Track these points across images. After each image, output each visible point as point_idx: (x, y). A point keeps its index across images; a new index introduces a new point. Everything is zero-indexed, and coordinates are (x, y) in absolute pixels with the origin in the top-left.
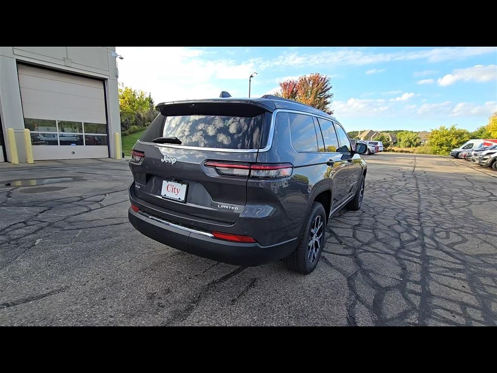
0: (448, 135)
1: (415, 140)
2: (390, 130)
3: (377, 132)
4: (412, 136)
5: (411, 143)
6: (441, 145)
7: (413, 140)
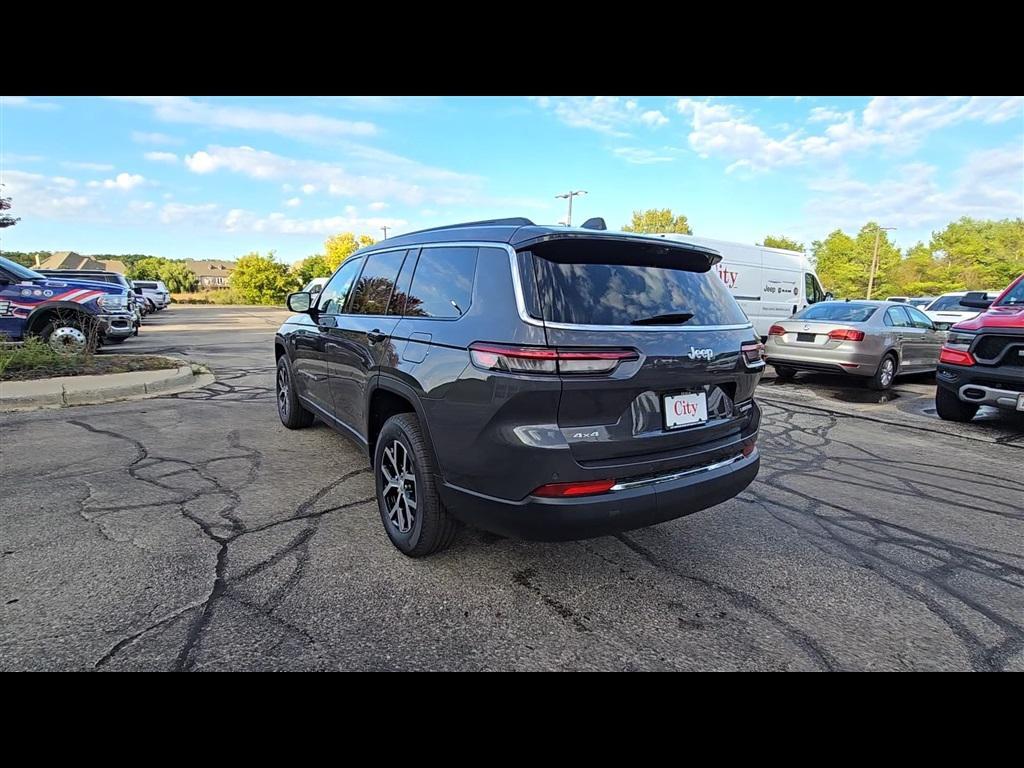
0: (266, 270)
1: (186, 277)
2: (112, 254)
3: (89, 258)
4: (177, 269)
5: (179, 283)
6: (260, 288)
7: (181, 277)
